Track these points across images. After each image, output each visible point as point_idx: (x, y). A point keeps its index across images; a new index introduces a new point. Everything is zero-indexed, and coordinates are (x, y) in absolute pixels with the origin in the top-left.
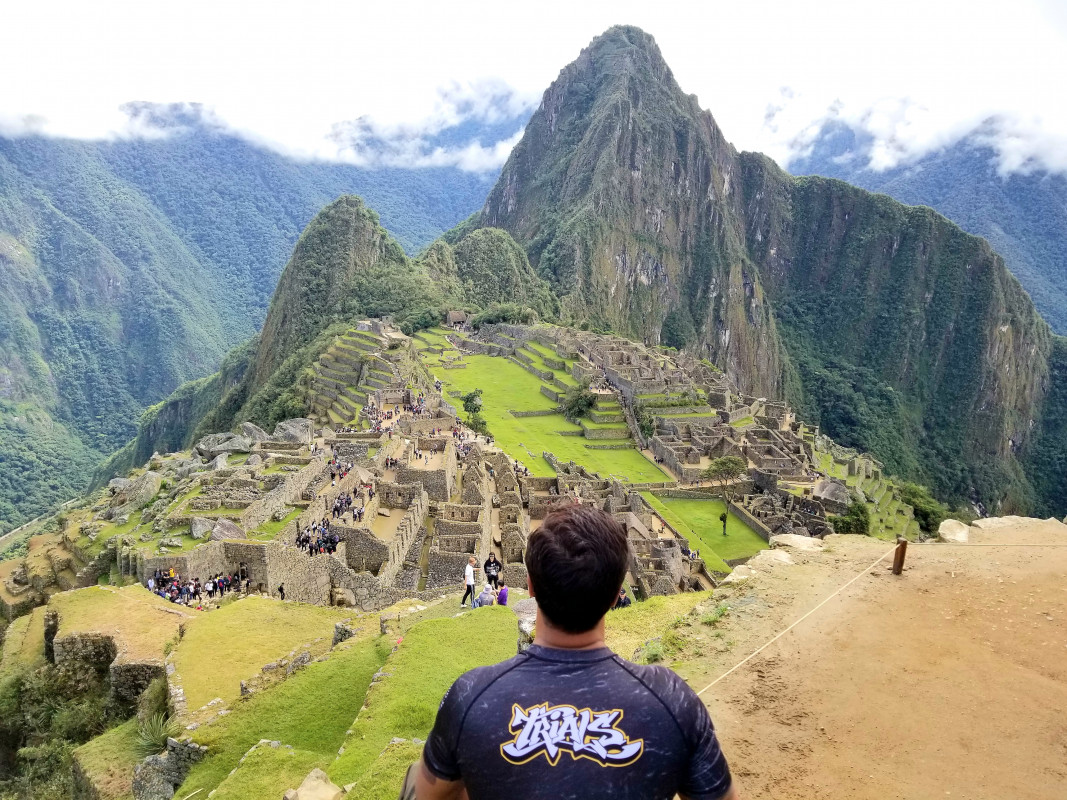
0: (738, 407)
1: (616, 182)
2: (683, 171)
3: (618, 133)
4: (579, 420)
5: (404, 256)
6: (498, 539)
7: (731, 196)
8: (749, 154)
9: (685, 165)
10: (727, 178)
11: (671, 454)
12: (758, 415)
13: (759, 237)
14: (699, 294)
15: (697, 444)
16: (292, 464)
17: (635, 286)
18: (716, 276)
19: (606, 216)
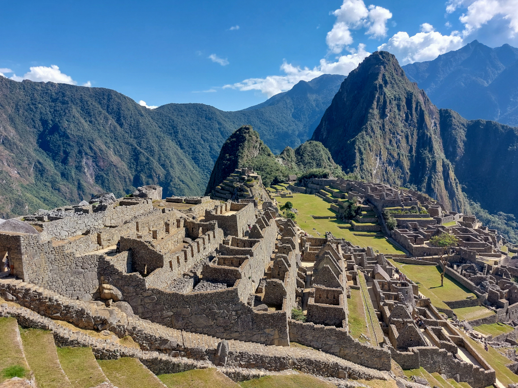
0: (446, 216)
2: (410, 116)
4: (350, 221)
5: (271, 153)
7: (435, 129)
8: (444, 110)
9: (411, 114)
10: (433, 121)
11: (405, 238)
12: (459, 221)
15: (422, 234)
19: (371, 137)
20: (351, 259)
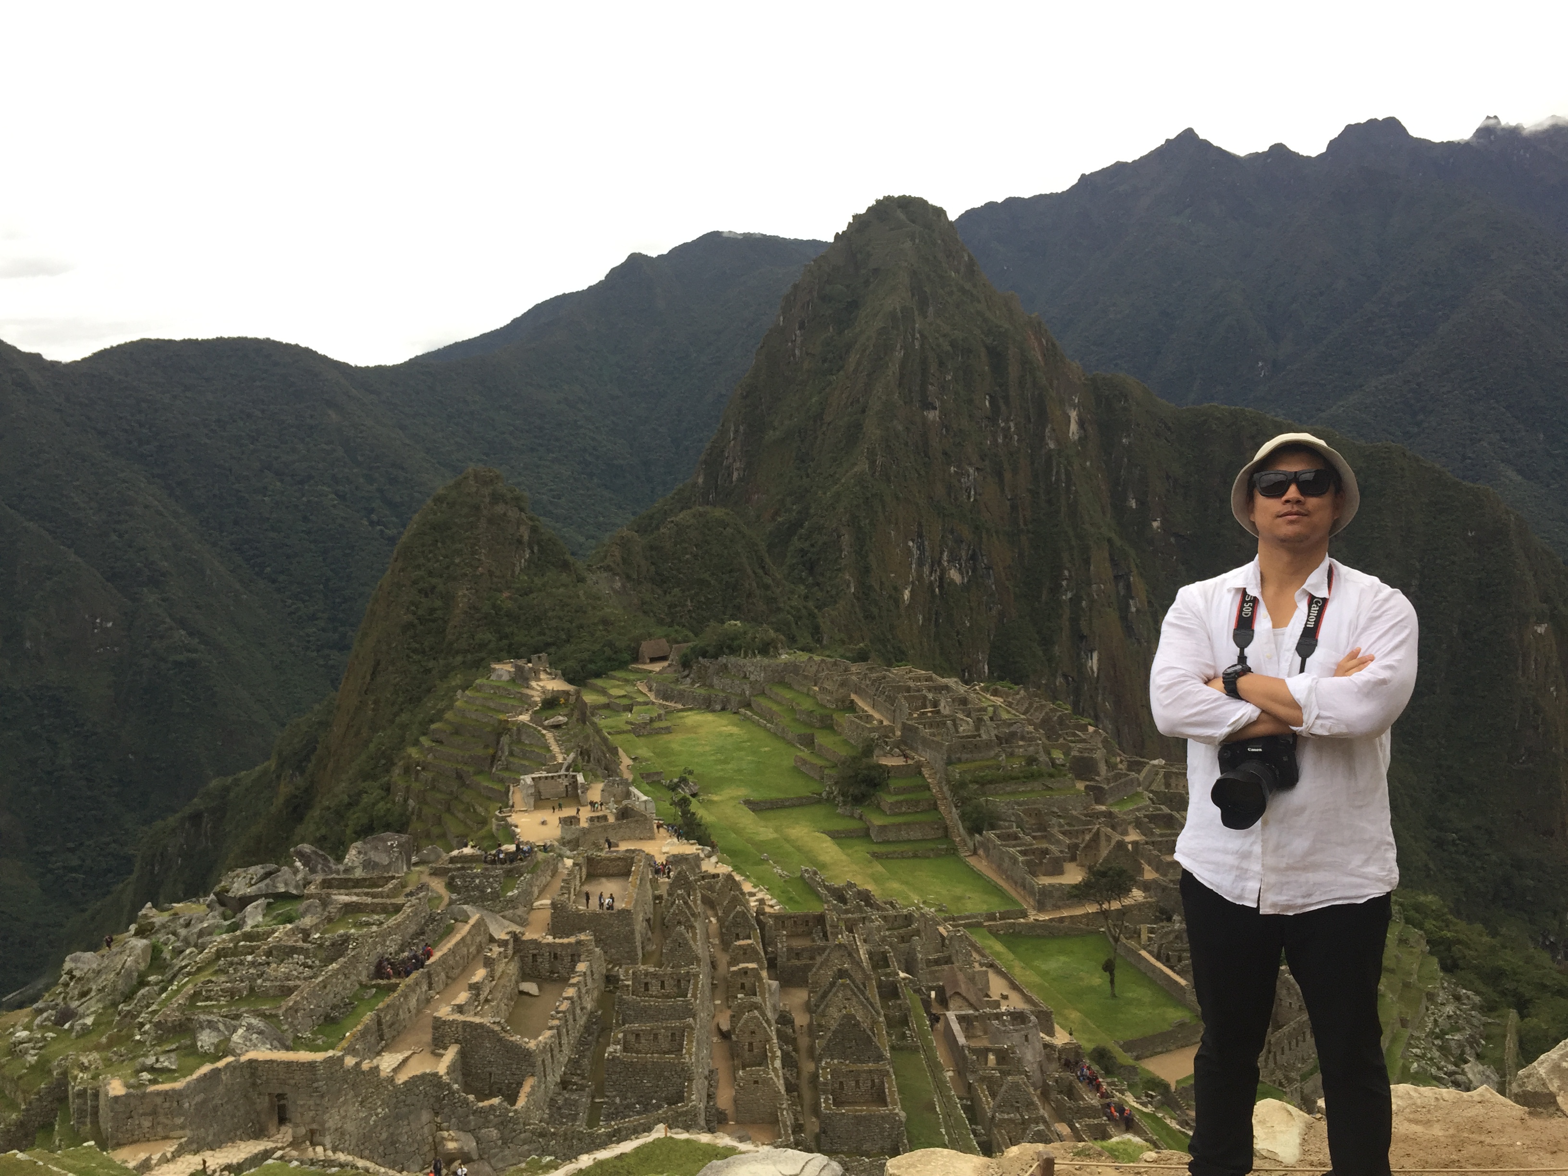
0: (1119, 776)
1: (900, 428)
2: (1003, 408)
3: (899, 354)
4: (858, 811)
5: (568, 557)
6: (725, 1027)
7: (1083, 440)
8: (1104, 378)
9: (1006, 399)
10: (1073, 414)
11: (1014, 861)
12: (1154, 787)
13: (1133, 504)
14: (1044, 597)
15: (1058, 842)
16: (373, 912)
17: (941, 587)
18: (1068, 565)
19: (889, 480)
20: (889, 966)
